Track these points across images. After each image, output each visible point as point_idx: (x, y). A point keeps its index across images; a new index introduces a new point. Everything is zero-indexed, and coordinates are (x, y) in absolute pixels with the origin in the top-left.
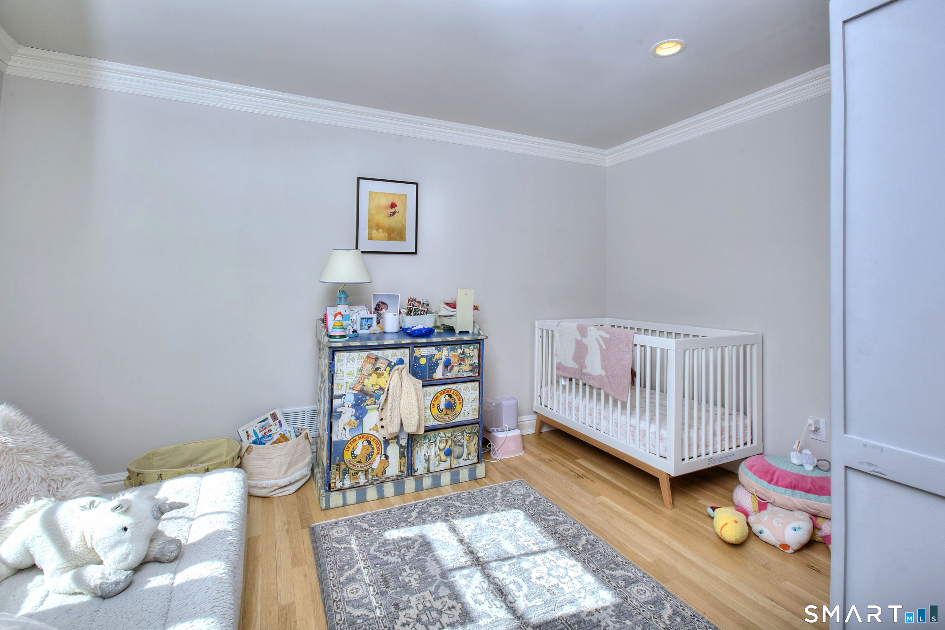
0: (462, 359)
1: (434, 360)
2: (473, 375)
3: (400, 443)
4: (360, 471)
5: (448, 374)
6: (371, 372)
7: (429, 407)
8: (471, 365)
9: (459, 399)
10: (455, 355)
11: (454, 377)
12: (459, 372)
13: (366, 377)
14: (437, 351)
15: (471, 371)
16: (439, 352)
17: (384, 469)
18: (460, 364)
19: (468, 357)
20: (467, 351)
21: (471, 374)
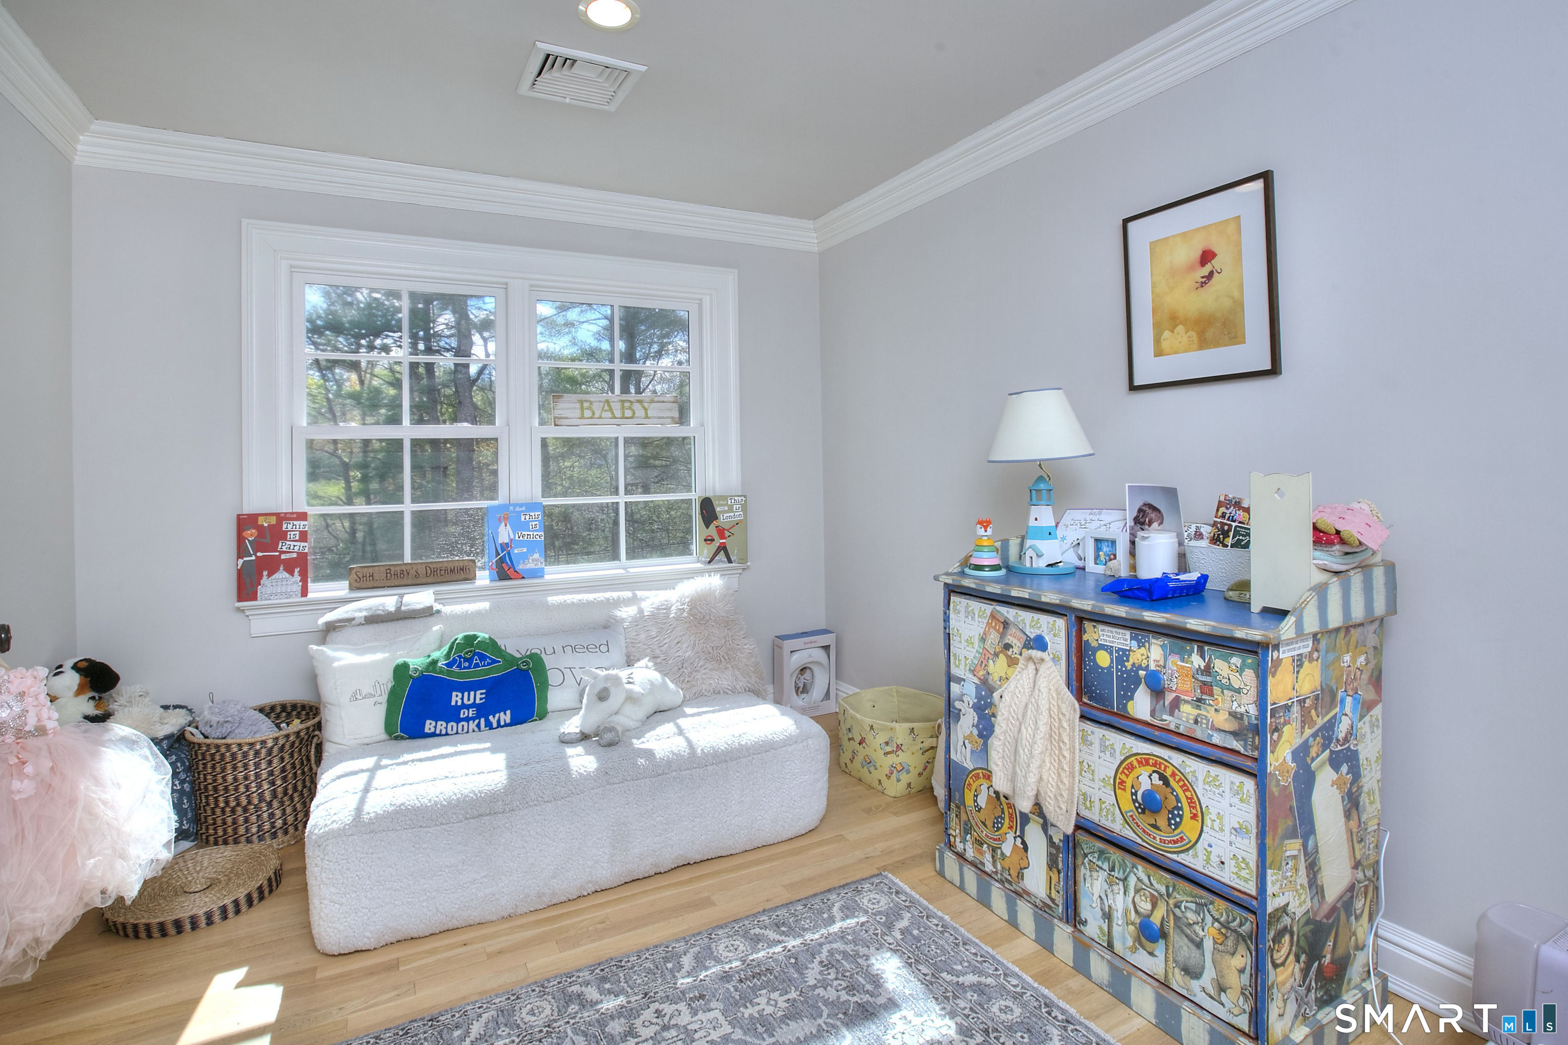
0: (1206, 689)
1: (1128, 665)
2: (1242, 751)
3: (1049, 833)
4: (986, 843)
5: (1165, 717)
6: (997, 650)
7: (1112, 782)
8: (1233, 715)
9: (1190, 801)
10: (1183, 667)
11: (1181, 730)
12: (1196, 722)
13: (990, 656)
14: (1134, 643)
15: (1235, 734)
16: (1139, 647)
17: (1021, 869)
18: (1199, 700)
19: (1223, 688)
20: (1220, 665)
21: (1236, 745)
